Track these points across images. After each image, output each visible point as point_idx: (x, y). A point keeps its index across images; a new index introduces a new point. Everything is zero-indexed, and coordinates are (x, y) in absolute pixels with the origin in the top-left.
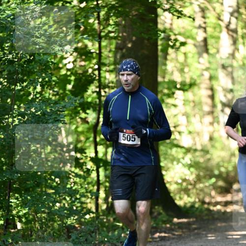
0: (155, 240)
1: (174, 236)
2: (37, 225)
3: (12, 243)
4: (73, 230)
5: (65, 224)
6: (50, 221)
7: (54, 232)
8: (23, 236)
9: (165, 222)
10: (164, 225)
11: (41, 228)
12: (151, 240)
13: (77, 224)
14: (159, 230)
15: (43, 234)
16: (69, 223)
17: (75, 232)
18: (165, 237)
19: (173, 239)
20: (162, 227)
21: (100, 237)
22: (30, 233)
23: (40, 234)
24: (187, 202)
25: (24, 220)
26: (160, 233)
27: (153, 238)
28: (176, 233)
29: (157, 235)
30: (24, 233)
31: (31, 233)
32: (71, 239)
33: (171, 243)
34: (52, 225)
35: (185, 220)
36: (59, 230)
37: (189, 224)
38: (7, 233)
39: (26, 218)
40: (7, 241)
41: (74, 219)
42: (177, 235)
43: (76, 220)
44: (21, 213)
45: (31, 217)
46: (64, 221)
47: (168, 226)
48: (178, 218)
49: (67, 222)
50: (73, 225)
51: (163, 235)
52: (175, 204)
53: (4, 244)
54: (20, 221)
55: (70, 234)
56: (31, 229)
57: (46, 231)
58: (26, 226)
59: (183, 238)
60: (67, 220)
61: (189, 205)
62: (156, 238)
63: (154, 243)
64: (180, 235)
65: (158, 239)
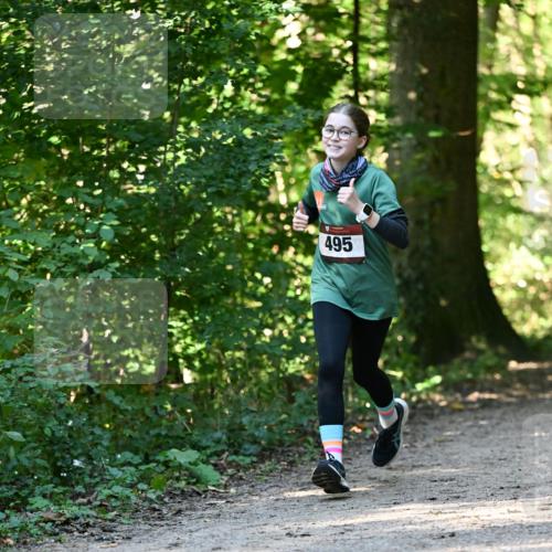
0: (470, 406)
1: (510, 400)
2: (225, 375)
3: (172, 412)
4: (300, 386)
5: (283, 373)
6: (251, 366)
7: (260, 390)
8: (196, 397)
9: (491, 370)
10: (489, 377)
11: (234, 380)
12: (461, 407)
13: (309, 373)
14: (479, 386)
15: (237, 393)
16: (291, 370)
17: (304, 389)
18: (491, 400)
19: (509, 404)
20: (486, 380)
21: (356, 400)
22: (209, 391)
23: (232, 393)
24: (536, 327)
25: (197, 364)
26: (481, 391)
27: (466, 403)
28: (515, 393)
29: (474, 396)
30: (197, 391)
31: (212, 392)
32: (295, 404)
33: (504, 414)
34: (256, 375)
35: (532, 365)
36: (270, 387)
37: (541, 373)
38: (163, 391)
39: (202, 361)
40: (162, 407)
41: (301, 363)
42: (517, 397)
43: (306, 363)
44: (191, 351)
45: (212, 357)
46: (281, 367)
47: (498, 376)
48: (520, 361)
49: (286, 369)
50: (298, 374)
51: (487, 396)
52: (513, 332)
53: (156, 413)
54: (191, 367)
55: (293, 394)
56: (211, 384)
57: (243, 387)
58: (203, 377)
59: (530, 402)
60: (286, 365)
61: (541, 334)
62: (472, 403)
63: (468, 413)
64: (524, 397)
65: (477, 406)
